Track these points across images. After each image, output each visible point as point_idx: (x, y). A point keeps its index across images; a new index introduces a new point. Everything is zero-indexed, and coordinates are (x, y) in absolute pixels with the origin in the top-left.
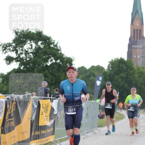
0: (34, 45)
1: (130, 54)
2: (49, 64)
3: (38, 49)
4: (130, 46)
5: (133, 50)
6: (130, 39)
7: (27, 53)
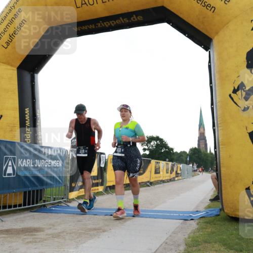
0: (156, 143)
1: (199, 145)
2: (163, 151)
3: (157, 145)
4: (199, 141)
5: (201, 143)
6: (199, 138)
7: (152, 146)
